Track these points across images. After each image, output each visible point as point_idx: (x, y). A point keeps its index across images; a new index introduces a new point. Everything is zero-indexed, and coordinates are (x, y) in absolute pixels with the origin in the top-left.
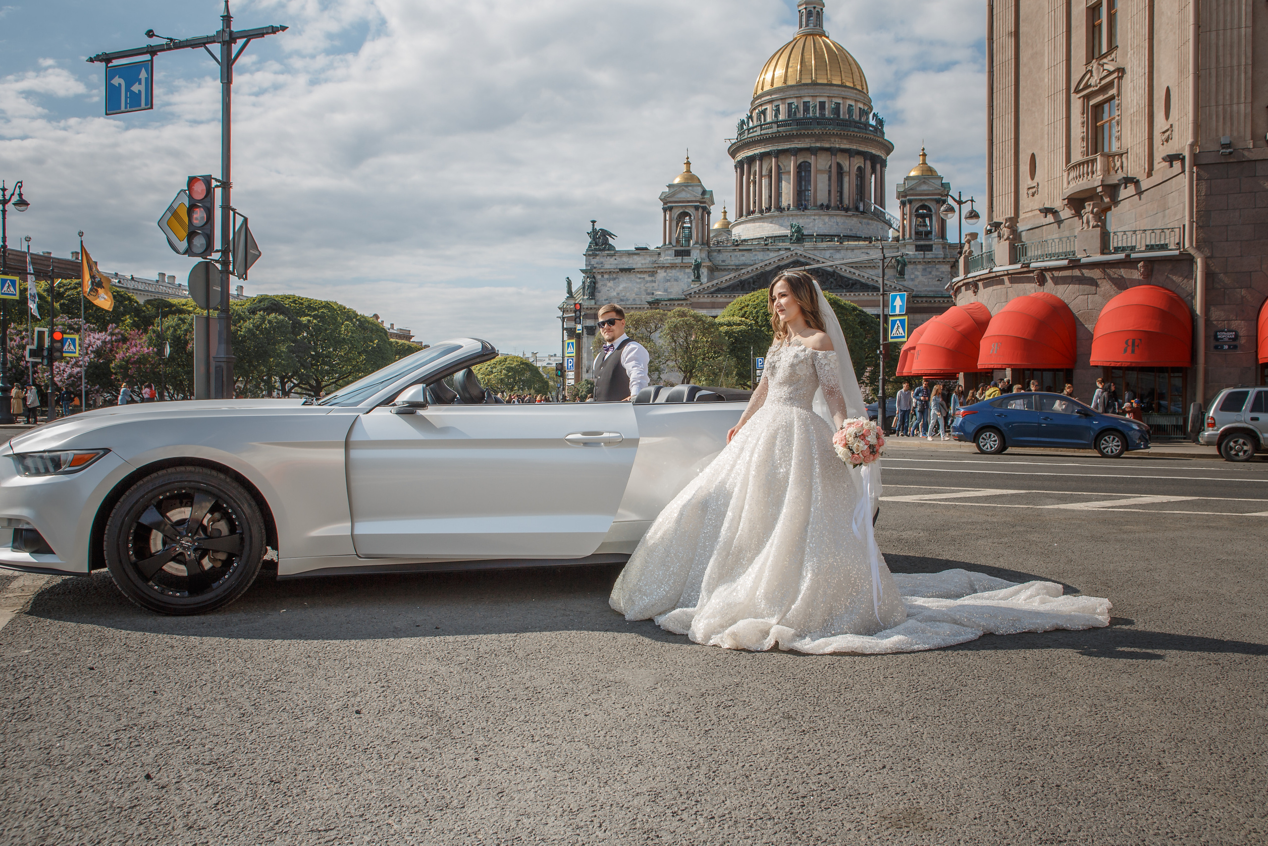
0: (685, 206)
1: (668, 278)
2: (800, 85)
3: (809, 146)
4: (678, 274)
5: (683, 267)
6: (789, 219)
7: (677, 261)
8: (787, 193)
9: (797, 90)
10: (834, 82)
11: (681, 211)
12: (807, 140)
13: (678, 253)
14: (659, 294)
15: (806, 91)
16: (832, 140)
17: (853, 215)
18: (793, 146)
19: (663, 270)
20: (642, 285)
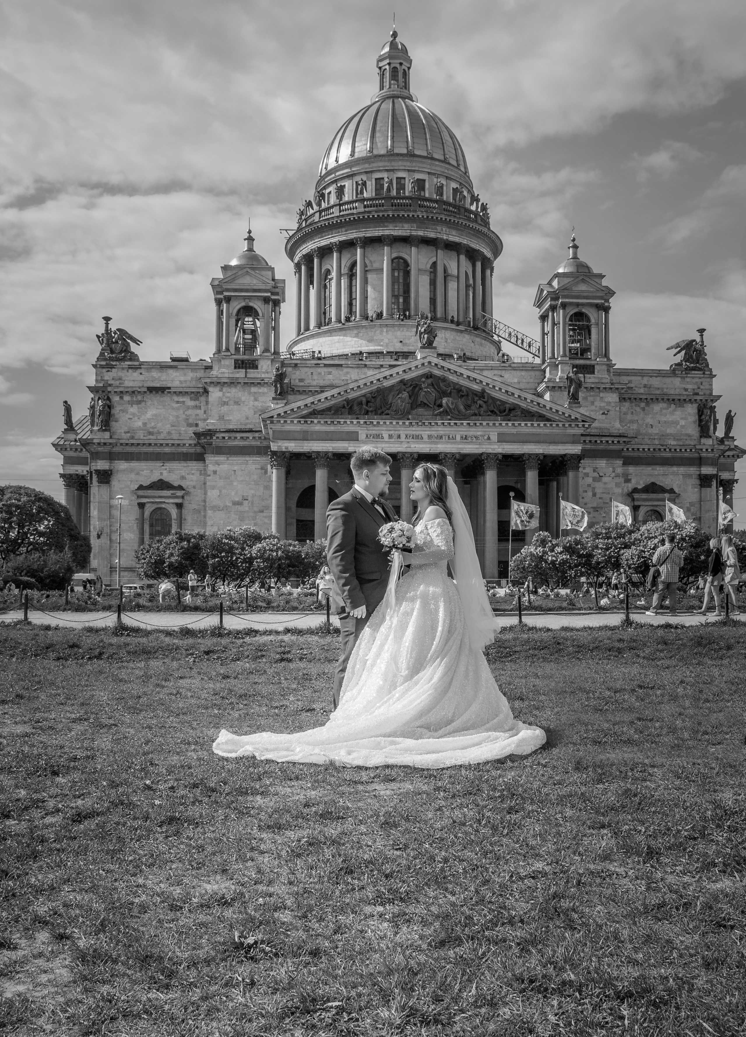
0: (250, 298)
1: (225, 400)
2: (391, 155)
3: (408, 234)
4: (240, 394)
5: (248, 384)
6: (382, 331)
7: (238, 375)
8: (375, 299)
9: (389, 161)
10: (436, 156)
11: (243, 304)
12: (406, 226)
13: (240, 365)
14: (212, 423)
15: (400, 163)
16: (439, 228)
17: (466, 330)
18: (387, 232)
19: (218, 388)
20: (181, 412)
